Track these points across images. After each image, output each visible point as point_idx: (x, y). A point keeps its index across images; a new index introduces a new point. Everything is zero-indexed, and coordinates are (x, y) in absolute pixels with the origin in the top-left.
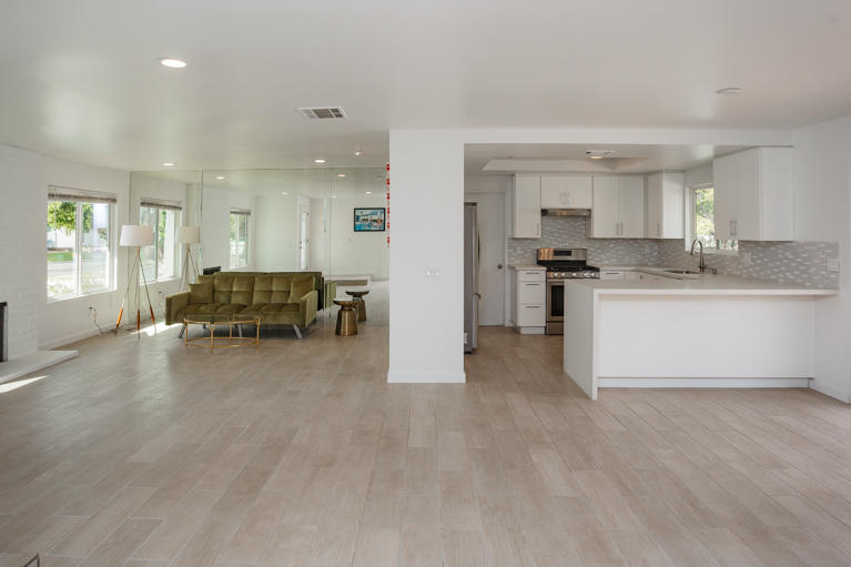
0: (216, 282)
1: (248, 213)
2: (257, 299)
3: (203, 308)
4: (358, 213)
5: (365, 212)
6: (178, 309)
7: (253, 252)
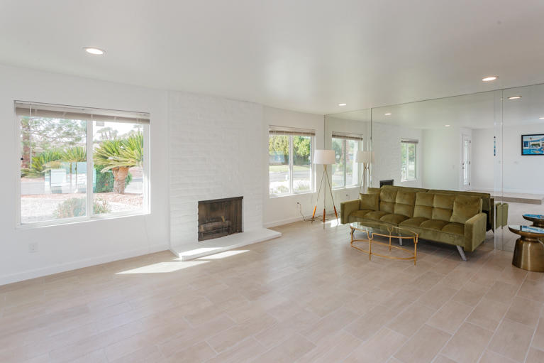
0: (382, 194)
1: (416, 142)
2: (418, 212)
3: (368, 214)
4: (525, 139)
5: (535, 138)
6: (350, 212)
7: (421, 170)
